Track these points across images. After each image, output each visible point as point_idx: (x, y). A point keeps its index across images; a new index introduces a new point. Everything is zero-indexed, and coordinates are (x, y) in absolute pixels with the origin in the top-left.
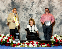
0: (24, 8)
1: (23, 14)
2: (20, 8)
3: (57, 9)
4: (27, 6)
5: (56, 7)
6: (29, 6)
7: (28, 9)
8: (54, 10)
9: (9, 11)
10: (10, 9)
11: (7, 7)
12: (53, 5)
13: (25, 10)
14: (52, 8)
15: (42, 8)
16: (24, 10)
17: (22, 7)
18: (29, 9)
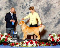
0: (22, 6)
1: (21, 12)
2: (17, 6)
3: (55, 8)
4: (25, 5)
5: (54, 5)
6: (27, 4)
7: (25, 7)
8: (52, 9)
9: (6, 9)
10: (8, 6)
11: (4, 5)
12: (51, 4)
13: (23, 8)
14: (50, 6)
15: (39, 6)
16: (21, 8)
17: (19, 5)
18: (27, 7)
